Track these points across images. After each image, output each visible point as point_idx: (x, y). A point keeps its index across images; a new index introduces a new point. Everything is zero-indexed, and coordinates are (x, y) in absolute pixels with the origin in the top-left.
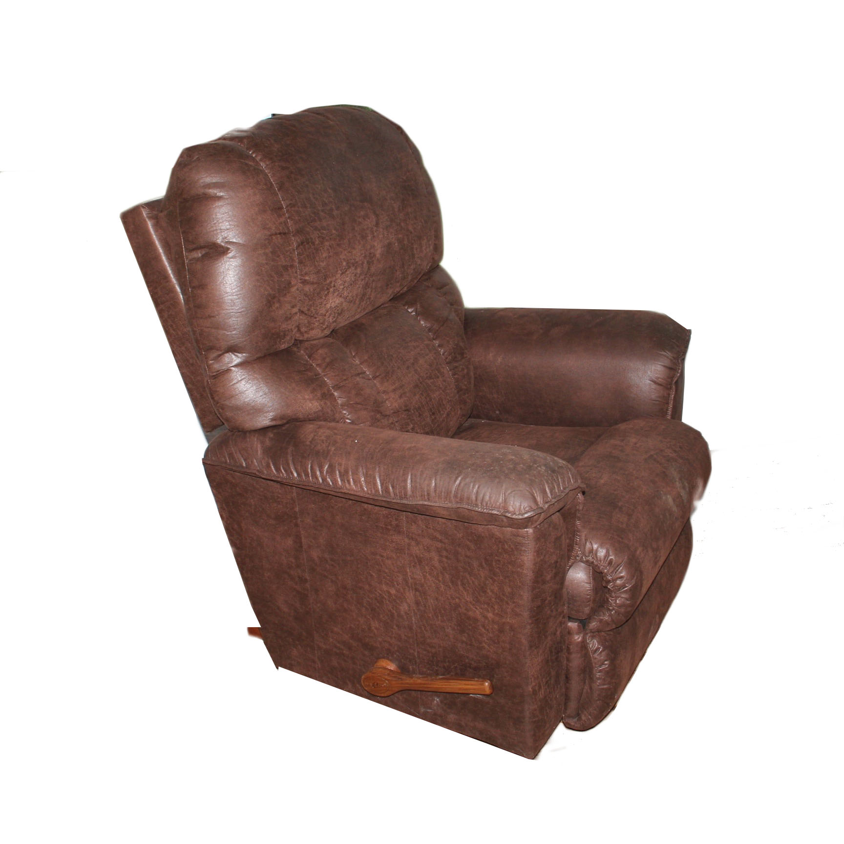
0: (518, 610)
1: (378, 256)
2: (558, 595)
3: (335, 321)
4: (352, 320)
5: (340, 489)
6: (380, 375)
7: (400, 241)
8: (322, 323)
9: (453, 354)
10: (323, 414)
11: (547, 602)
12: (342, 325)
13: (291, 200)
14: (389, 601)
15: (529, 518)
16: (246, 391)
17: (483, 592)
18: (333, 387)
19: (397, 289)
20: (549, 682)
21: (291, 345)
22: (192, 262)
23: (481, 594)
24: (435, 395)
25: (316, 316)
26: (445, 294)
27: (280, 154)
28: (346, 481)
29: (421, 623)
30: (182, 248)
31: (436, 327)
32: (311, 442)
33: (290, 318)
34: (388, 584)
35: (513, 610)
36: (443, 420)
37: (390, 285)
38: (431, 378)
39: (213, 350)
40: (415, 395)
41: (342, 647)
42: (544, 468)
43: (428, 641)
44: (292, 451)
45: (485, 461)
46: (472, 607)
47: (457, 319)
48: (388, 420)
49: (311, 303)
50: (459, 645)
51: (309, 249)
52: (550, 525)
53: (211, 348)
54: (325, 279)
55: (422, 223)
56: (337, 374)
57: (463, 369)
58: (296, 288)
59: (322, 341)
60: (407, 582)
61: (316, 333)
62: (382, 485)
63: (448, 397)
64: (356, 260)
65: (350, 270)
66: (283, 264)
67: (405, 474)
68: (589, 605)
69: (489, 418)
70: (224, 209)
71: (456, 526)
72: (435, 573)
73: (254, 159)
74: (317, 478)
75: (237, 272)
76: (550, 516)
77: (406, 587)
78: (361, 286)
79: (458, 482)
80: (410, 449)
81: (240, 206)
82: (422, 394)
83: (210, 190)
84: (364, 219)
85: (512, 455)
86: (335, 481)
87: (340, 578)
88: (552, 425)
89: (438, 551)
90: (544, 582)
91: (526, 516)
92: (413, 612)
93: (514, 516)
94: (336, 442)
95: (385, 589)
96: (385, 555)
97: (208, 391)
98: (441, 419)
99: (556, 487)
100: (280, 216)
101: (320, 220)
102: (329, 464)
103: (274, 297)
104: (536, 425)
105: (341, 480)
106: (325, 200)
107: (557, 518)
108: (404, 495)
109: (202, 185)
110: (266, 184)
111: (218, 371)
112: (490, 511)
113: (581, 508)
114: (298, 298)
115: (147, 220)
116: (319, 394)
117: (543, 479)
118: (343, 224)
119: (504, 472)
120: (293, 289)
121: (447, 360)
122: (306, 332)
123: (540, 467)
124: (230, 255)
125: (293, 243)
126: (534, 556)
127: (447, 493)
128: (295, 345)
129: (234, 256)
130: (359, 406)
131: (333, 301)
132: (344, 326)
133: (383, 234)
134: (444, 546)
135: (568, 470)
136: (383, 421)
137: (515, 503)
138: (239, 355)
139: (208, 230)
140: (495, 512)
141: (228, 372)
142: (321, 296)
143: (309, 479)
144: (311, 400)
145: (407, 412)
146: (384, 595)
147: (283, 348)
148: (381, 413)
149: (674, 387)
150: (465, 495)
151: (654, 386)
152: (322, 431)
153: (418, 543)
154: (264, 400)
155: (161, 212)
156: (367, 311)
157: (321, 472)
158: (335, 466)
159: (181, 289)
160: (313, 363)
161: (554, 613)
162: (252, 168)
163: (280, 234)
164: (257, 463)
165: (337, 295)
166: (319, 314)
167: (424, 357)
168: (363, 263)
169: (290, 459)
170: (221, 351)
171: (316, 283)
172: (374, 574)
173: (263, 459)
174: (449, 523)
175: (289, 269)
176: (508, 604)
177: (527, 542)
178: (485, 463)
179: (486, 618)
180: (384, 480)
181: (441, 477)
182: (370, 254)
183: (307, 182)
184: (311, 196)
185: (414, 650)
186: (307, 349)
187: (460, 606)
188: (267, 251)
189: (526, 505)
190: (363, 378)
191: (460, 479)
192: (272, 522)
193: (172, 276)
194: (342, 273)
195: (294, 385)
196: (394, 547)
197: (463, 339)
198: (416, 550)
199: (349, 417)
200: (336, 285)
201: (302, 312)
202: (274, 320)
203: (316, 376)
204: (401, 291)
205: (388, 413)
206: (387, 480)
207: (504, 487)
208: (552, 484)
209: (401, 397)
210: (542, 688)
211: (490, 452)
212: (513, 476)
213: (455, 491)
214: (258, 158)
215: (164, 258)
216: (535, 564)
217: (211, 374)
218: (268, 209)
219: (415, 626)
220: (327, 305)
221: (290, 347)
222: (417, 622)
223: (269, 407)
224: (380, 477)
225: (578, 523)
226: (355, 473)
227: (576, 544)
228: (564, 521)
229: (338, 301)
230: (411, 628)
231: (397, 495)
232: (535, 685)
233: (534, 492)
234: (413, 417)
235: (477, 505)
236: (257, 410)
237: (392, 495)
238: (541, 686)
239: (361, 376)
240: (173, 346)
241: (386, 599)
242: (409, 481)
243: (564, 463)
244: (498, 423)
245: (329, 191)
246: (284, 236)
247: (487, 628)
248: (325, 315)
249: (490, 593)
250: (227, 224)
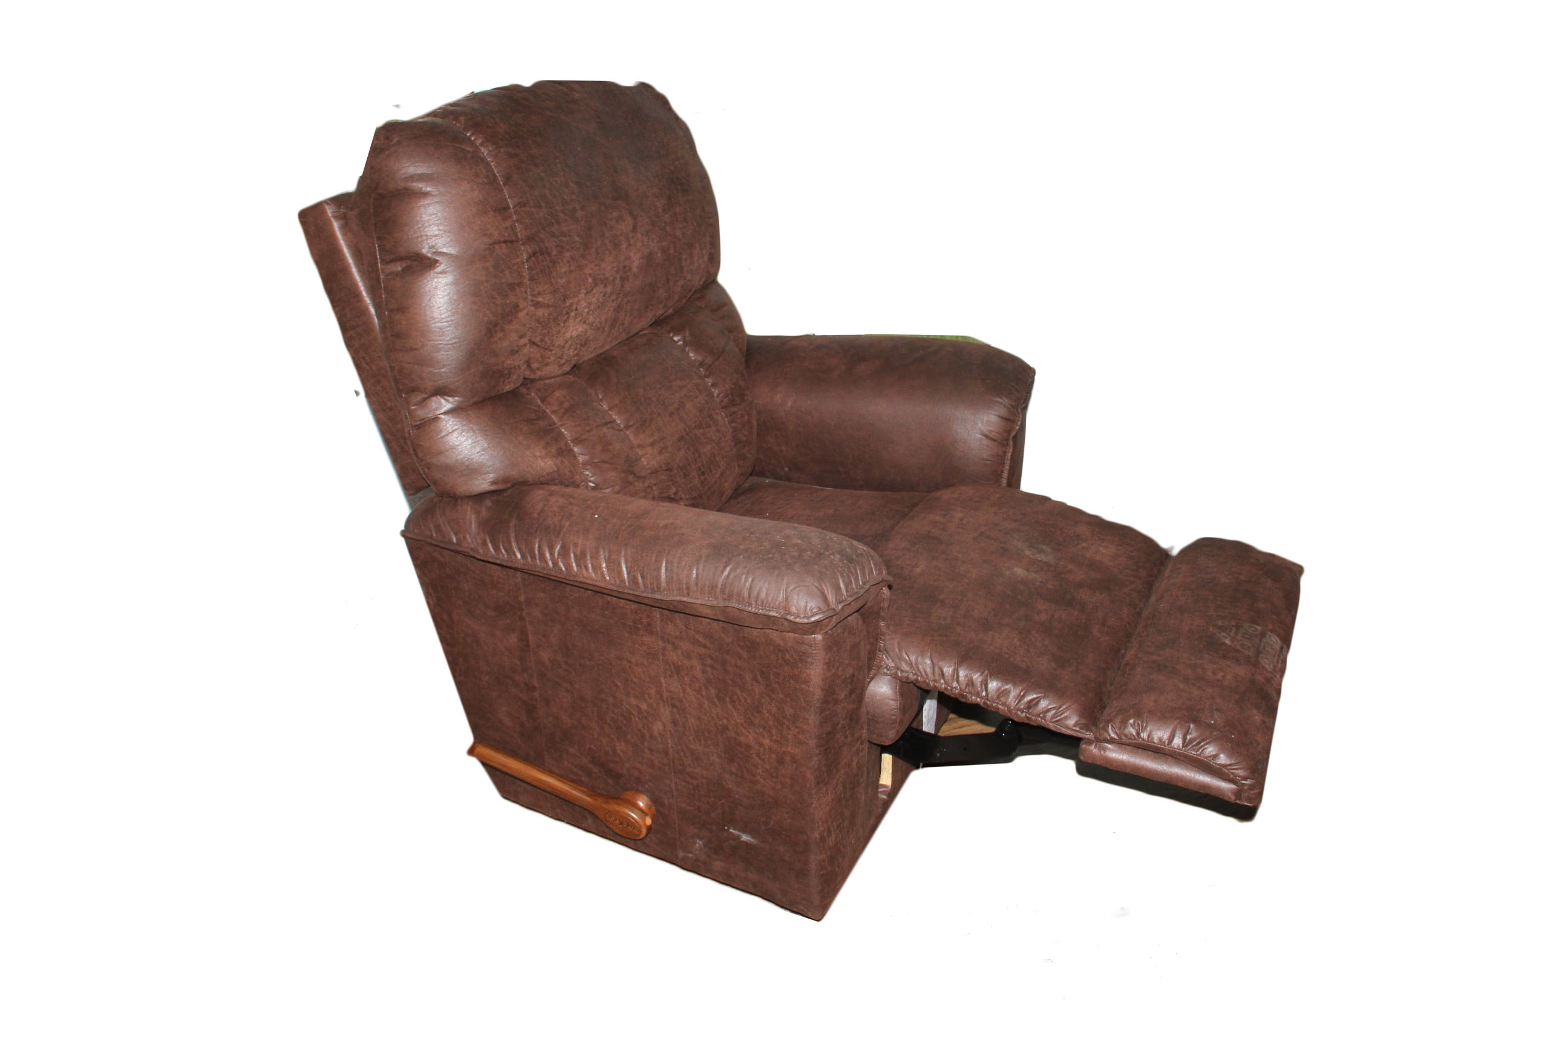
0: (801, 737)
1: (635, 270)
2: (854, 717)
3: (577, 355)
4: (599, 352)
5: (575, 576)
6: (634, 424)
7: (664, 251)
8: (560, 358)
9: (730, 396)
10: (559, 476)
11: (840, 726)
12: (586, 358)
13: (521, 198)
14: (639, 719)
15: (817, 622)
16: (458, 445)
17: (758, 712)
18: (573, 441)
19: (660, 312)
20: (842, 825)
21: (519, 385)
22: (389, 277)
23: (755, 714)
24: (706, 449)
25: (551, 348)
26: (723, 318)
27: (507, 136)
28: (583, 567)
29: (679, 748)
30: (377, 259)
31: (709, 360)
32: (539, 514)
33: (517, 352)
34: (637, 697)
35: (795, 737)
36: (716, 482)
37: (650, 307)
38: (700, 427)
39: (417, 393)
40: (679, 450)
41: (580, 772)
42: (838, 556)
43: (689, 770)
44: (515, 525)
45: (761, 546)
46: (744, 730)
47: (737, 350)
48: (643, 482)
49: (545, 331)
50: (727, 776)
51: (543, 261)
52: (844, 630)
53: (414, 390)
54: (564, 300)
55: (694, 226)
56: (577, 423)
57: (742, 416)
58: (525, 312)
59: (559, 379)
60: (661, 696)
61: (552, 369)
62: (629, 573)
63: (723, 452)
64: (606, 276)
65: (598, 288)
66: (509, 281)
67: (658, 562)
68: (894, 728)
69: (776, 477)
70: (431, 210)
71: (723, 628)
72: (697, 685)
73: (472, 143)
74: (546, 562)
75: (448, 291)
76: (845, 618)
77: (660, 702)
78: (612, 309)
79: (726, 573)
80: (666, 527)
81: (452, 205)
82: (688, 448)
83: (414, 184)
84: (617, 221)
85: (799, 538)
86: (568, 567)
87: (577, 687)
88: (855, 488)
89: (701, 658)
90: (836, 702)
91: (813, 619)
92: (668, 733)
93: (798, 620)
94: (571, 515)
95: (634, 703)
96: (633, 660)
97: (409, 443)
98: (713, 480)
99: (853, 580)
100: (505, 219)
101: (558, 223)
102: (562, 544)
103: (496, 325)
104: (835, 487)
105: (577, 566)
106: (565, 197)
107: (854, 620)
108: (657, 587)
109: (403, 177)
110: (487, 177)
111: (423, 419)
112: (767, 613)
113: (886, 605)
114: (527, 325)
115: (333, 220)
116: (554, 451)
117: (836, 571)
118: (590, 228)
119: (786, 561)
120: (522, 314)
121: (723, 404)
122: (538, 369)
123: (834, 555)
124: (439, 269)
125: (522, 254)
126: (824, 669)
127: (712, 587)
128: (524, 384)
129: (443, 270)
130: (606, 466)
131: (574, 329)
132: (589, 360)
133: (642, 241)
134: (708, 652)
135: (870, 559)
136: (636, 484)
137: (800, 602)
138: (450, 399)
139: (410, 237)
140: (773, 614)
141: (436, 421)
142: (559, 322)
143: (536, 562)
144: (543, 458)
145: (668, 472)
146: (632, 710)
147: (508, 390)
148: (634, 474)
149: (1011, 443)
150: (735, 591)
151: (985, 442)
152: (554, 499)
153: (675, 647)
154: (482, 457)
155: (351, 210)
156: (619, 340)
157: (552, 554)
158: (569, 547)
159: (376, 310)
160: (547, 408)
161: (849, 739)
162: (469, 156)
163: (505, 242)
164: (471, 539)
165: (580, 321)
166: (556, 346)
167: (692, 401)
168: (615, 279)
169: (512, 535)
170: (427, 394)
171: (552, 306)
172: (620, 684)
173: (478, 535)
174: (715, 624)
175: (516, 287)
176: (789, 729)
177: (815, 652)
178: (762, 548)
179: (761, 745)
180: (631, 568)
181: (704, 566)
182: (625, 267)
183: (542, 174)
184: (547, 192)
185: (671, 781)
186: (539, 390)
187: (727, 728)
188: (488, 264)
189: (814, 606)
190: (613, 428)
191: (728, 569)
192: (491, 613)
193: (364, 294)
194: (588, 292)
195: (521, 438)
196: (645, 651)
197: (743, 375)
198: (673, 656)
199: (592, 479)
200: (578, 307)
201: (534, 343)
202: (495, 354)
203: (550, 426)
204: (666, 314)
205: (643, 474)
206: (636, 568)
207: (785, 581)
208: (849, 577)
209: (660, 453)
210: (833, 832)
211: (769, 534)
212: (797, 567)
213: (722, 585)
214: (478, 142)
215: (354, 270)
216: (824, 680)
217: (414, 424)
218: (489, 209)
219: (671, 750)
220: (567, 334)
221: (518, 388)
222: (674, 745)
223: (489, 467)
224: (626, 562)
225: (882, 624)
226: (595, 557)
227: (880, 651)
228: (864, 622)
229: (581, 328)
230: (666, 753)
231: (648, 588)
232: (824, 830)
233: (825, 588)
234: (676, 478)
235: (750, 604)
236: (471, 470)
237: (641, 586)
238: (831, 830)
239: (609, 425)
240: (366, 384)
241: (634, 715)
242: (663, 570)
243: (865, 549)
244: (787, 483)
245: (572, 185)
246: (510, 245)
247: (763, 757)
248: (564, 347)
249: (767, 715)
250: (436, 228)
